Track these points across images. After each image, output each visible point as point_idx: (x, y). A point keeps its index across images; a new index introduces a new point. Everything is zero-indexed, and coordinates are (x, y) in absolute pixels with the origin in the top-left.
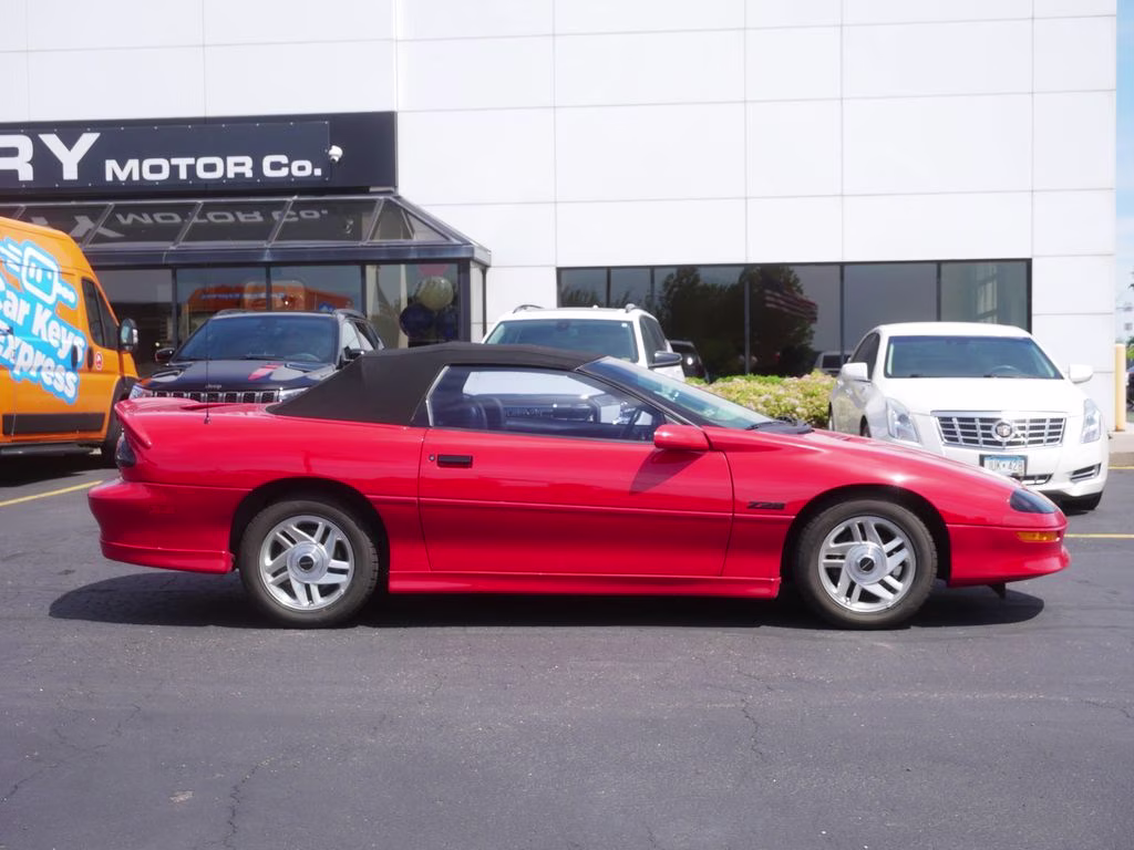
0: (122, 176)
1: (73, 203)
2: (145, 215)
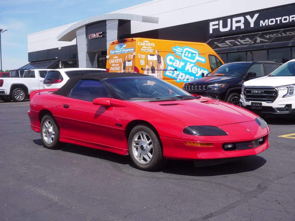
0: (264, 25)
1: (253, 33)
2: (271, 35)
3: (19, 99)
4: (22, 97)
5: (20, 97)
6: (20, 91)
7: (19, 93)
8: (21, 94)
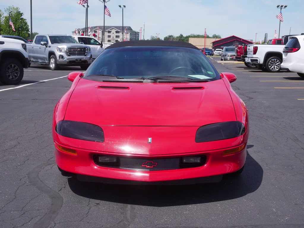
3: (274, 69)
4: (277, 67)
5: (274, 67)
6: (275, 60)
7: (274, 62)
8: (276, 63)
